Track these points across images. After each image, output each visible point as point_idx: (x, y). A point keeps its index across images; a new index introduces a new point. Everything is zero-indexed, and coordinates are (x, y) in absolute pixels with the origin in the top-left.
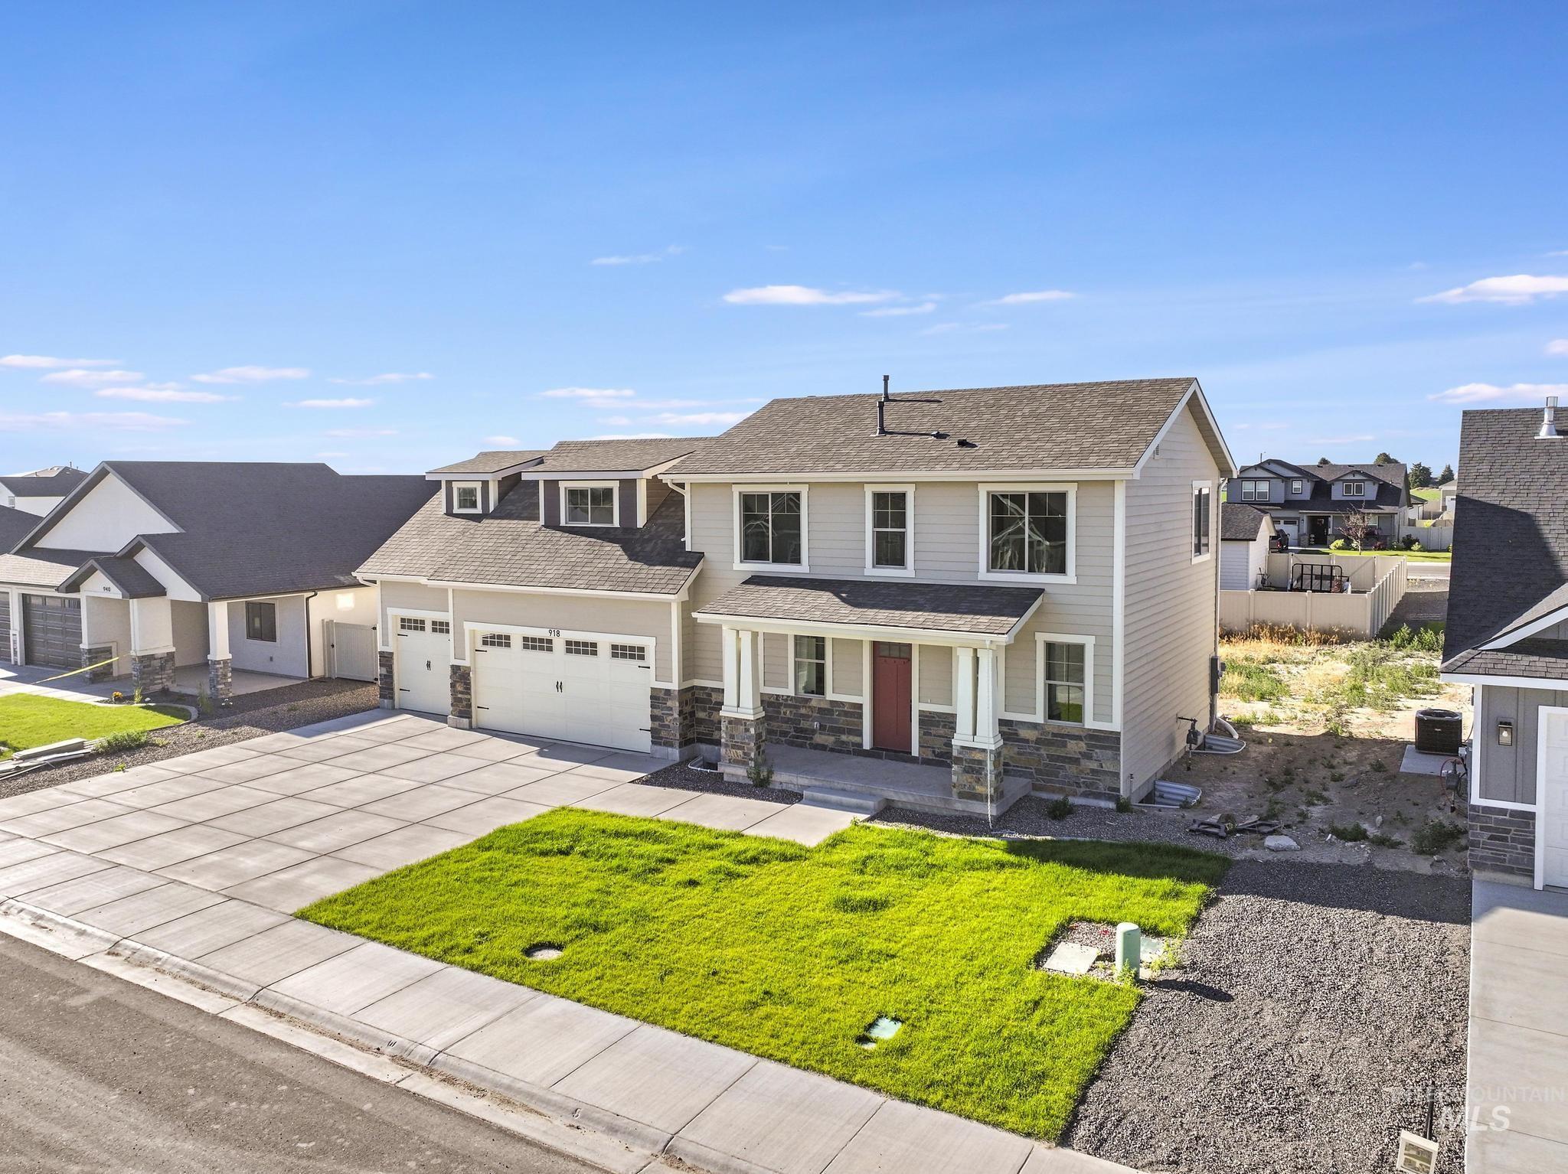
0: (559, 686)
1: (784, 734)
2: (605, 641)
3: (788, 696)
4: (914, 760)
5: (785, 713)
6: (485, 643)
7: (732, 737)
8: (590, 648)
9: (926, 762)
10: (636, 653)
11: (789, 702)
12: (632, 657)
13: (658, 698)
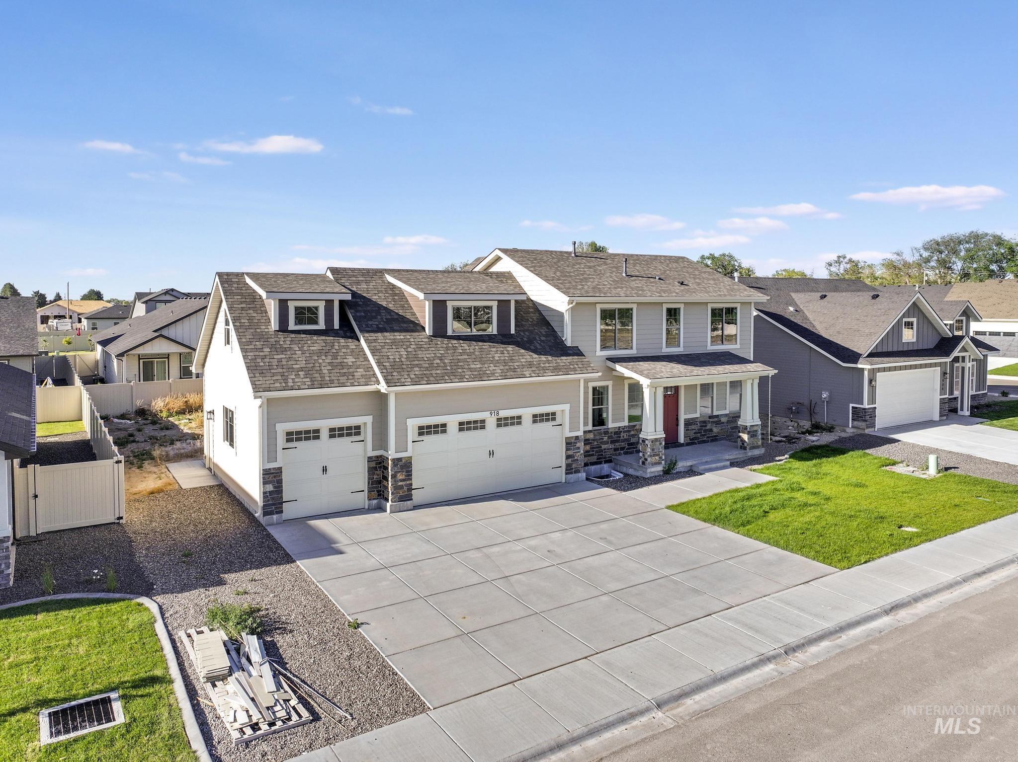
0: (491, 453)
1: (622, 449)
2: (527, 413)
3: (625, 426)
4: (682, 445)
5: (623, 437)
6: (420, 434)
7: (653, 450)
8: (517, 420)
9: (688, 444)
10: (550, 417)
11: (625, 429)
12: (547, 420)
13: (570, 443)
